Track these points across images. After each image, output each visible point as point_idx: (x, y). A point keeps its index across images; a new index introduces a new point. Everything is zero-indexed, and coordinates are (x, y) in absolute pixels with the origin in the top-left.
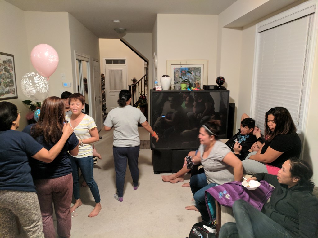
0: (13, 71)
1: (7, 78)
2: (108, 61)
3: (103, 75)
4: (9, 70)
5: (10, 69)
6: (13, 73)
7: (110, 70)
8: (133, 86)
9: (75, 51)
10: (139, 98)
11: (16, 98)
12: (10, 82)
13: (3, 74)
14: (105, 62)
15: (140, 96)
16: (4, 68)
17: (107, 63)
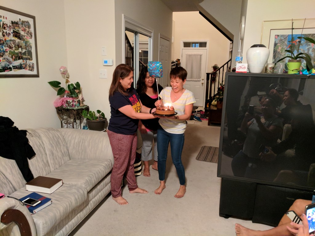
0: (31, 39)
1: (19, 46)
2: (187, 45)
3: (179, 60)
4: (24, 36)
5: (26, 35)
6: (32, 41)
7: (188, 55)
8: (211, 74)
9: (123, 15)
10: (219, 89)
11: (37, 76)
12: (25, 53)
13: (11, 40)
14: (182, 45)
15: (220, 86)
16: (12, 31)
17: (185, 46)
